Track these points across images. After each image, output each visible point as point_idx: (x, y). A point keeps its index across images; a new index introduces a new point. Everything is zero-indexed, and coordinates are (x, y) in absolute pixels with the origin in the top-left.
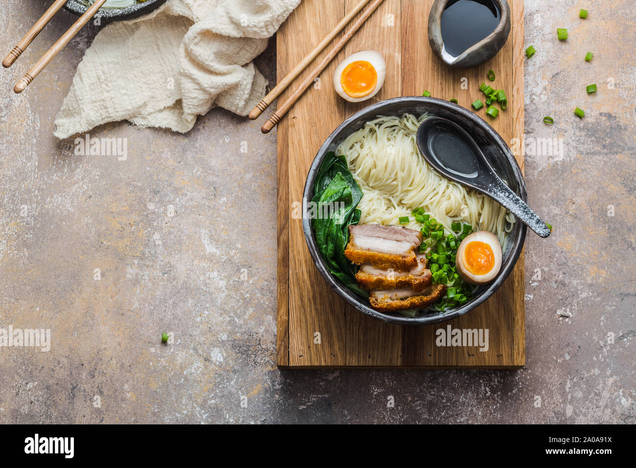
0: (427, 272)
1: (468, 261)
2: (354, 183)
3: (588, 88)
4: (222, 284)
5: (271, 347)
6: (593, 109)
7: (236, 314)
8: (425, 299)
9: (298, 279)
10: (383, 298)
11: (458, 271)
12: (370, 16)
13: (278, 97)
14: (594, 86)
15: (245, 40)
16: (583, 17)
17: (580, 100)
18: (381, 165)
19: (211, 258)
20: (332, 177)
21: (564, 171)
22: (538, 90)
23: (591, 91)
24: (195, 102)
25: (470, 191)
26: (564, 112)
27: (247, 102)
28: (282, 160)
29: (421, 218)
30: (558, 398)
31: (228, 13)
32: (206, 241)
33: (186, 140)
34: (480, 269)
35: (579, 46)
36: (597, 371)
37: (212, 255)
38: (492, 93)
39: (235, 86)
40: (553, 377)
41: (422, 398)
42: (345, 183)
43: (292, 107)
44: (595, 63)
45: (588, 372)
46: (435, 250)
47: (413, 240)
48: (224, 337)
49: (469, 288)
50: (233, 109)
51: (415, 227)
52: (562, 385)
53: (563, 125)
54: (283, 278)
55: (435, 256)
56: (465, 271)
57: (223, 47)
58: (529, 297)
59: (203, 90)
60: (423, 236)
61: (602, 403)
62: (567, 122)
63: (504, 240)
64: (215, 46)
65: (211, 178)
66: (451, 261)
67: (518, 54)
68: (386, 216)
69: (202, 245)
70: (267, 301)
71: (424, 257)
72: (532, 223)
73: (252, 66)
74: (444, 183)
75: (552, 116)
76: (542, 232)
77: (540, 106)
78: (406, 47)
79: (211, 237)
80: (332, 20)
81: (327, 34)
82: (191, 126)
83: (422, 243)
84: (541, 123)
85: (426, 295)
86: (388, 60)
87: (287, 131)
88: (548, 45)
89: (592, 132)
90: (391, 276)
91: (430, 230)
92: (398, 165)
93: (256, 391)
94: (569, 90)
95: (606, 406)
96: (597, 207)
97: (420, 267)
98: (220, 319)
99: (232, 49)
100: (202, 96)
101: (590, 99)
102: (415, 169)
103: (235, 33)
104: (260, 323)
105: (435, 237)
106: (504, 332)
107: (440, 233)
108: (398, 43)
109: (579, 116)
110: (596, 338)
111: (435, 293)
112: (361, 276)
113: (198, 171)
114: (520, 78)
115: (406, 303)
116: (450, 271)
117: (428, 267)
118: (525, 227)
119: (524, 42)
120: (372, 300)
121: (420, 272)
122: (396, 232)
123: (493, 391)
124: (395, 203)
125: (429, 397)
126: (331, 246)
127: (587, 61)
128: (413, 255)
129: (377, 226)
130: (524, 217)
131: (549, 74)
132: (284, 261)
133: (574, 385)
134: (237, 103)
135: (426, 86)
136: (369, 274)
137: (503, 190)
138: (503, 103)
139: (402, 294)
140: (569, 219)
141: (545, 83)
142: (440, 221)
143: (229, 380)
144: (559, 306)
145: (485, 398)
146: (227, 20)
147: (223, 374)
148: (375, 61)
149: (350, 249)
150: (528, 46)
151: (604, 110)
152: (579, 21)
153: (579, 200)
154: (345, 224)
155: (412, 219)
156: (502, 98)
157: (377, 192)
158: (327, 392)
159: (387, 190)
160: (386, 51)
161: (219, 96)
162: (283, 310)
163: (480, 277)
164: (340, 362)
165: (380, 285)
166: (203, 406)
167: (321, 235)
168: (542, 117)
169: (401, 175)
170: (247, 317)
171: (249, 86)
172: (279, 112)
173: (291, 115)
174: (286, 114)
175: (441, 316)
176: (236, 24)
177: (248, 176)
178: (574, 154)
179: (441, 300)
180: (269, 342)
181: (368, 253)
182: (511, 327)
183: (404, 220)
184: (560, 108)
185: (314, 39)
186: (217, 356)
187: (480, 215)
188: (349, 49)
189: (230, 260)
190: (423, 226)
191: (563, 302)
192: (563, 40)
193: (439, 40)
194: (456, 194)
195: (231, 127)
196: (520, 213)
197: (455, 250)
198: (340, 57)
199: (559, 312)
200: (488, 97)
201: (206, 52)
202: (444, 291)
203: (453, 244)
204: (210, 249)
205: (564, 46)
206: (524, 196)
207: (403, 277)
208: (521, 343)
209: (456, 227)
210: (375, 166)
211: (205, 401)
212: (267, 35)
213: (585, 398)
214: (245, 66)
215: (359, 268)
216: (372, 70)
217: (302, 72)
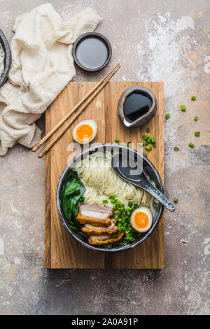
0: (116, 228)
1: (136, 221)
2: (81, 185)
3: (195, 133)
4: (20, 227)
5: (43, 257)
6: (198, 143)
7: (26, 241)
8: (115, 240)
9: (55, 227)
10: (95, 240)
11: (131, 226)
12: (90, 103)
13: (46, 141)
14: (199, 133)
15: (30, 114)
16: (193, 99)
17: (192, 140)
18: (94, 176)
19: (14, 215)
20: (71, 181)
21: (184, 173)
22: (171, 134)
23: (197, 134)
24: (7, 142)
25: (137, 188)
26: (183, 145)
27: (32, 142)
28: (48, 170)
29: (113, 201)
30: (181, 282)
31: (22, 102)
32: (12, 206)
33: (3, 159)
34: (142, 226)
35: (192, 113)
36: (200, 269)
37: (15, 213)
38: (148, 138)
39: (26, 135)
40: (178, 272)
41: (116, 282)
42: (77, 185)
43: (53, 145)
44: (199, 121)
45: (196, 269)
46: (120, 217)
47: (109, 212)
48: (21, 252)
49: (136, 235)
50: (25, 145)
51: (111, 205)
52: (183, 275)
53: (183, 151)
54: (48, 226)
55: (120, 220)
56: (134, 227)
57: (20, 117)
58: (167, 233)
59: (11, 137)
60: (114, 210)
61: (202, 285)
62: (185, 150)
63: (153, 211)
64: (17, 117)
65: (14, 177)
66: (128, 221)
67: (161, 119)
68: (97, 200)
69: (11, 208)
70: (41, 235)
71: (114, 220)
72: (166, 205)
73: (34, 125)
74: (125, 184)
75: (178, 147)
76: (171, 209)
77: (173, 142)
78: (107, 117)
79: (15, 205)
80: (72, 104)
81: (70, 111)
82: (5, 153)
83: (114, 214)
84: (173, 150)
85: (115, 238)
86: (98, 123)
87: (50, 157)
88: (176, 113)
89: (197, 154)
90: (99, 230)
91: (118, 206)
92: (102, 175)
93: (35, 278)
94: (186, 134)
95: (204, 286)
96: (199, 190)
97: (113, 225)
98: (19, 243)
99: (24, 118)
100: (10, 140)
101: (197, 138)
102: (111, 177)
103: (26, 111)
104: (38, 245)
105: (120, 210)
106: (154, 253)
107: (122, 208)
108: (103, 115)
109: (191, 146)
110: (199, 253)
111: (120, 237)
112: (84, 229)
113: (9, 173)
114: (163, 130)
115: (106, 242)
116: (127, 226)
117: (116, 225)
118: (163, 206)
119: (165, 111)
120: (90, 240)
121: (112, 227)
122: (101, 208)
123: (149, 279)
124: (101, 193)
125: (118, 281)
126: (70, 215)
127: (195, 120)
128: (109, 220)
129: (92, 205)
130: (162, 202)
131: (177, 127)
132: (49, 219)
133: (189, 275)
134: (27, 142)
135: (117, 135)
136: (88, 228)
137: (153, 188)
138: (154, 144)
139: (104, 237)
140: (186, 196)
141: (175, 131)
142: (122, 202)
143: (23, 272)
144: (181, 238)
145: (146, 282)
146: (21, 105)
147: (20, 269)
148: (92, 125)
149: (79, 217)
150: (166, 114)
151: (203, 144)
152: (191, 101)
153: (191, 187)
154: (77, 204)
155: (109, 201)
156: (153, 141)
157: (92, 188)
158: (70, 279)
159: (98, 187)
160: (98, 119)
161: (18, 139)
162: (48, 242)
163: (141, 230)
164: (75, 267)
165: (93, 234)
166: (10, 285)
167: (65, 209)
168: (174, 147)
169: (104, 180)
170: (31, 242)
171: (33, 135)
172: (46, 149)
173: (52, 150)
174: (50, 149)
175: (122, 248)
176: (27, 108)
177: (32, 176)
178: (189, 165)
179: (123, 240)
180: (42, 254)
181: (88, 219)
182: (157, 250)
183: (105, 202)
184: (182, 142)
185: (63, 114)
186: (17, 261)
187: (142, 199)
188: (80, 118)
189: (23, 215)
190: (114, 205)
191: (183, 236)
192: (183, 111)
193: (123, 116)
194: (130, 190)
195: (24, 153)
196: (160, 200)
197: (130, 216)
198: (76, 122)
199: (182, 240)
200: (147, 140)
201: (12, 119)
202: (125, 236)
203: (128, 213)
204: (14, 210)
205: (184, 113)
206: (163, 191)
207: (104, 230)
208: (162, 258)
209: (130, 205)
210: (91, 176)
211: (11, 282)
212: (40, 112)
213: (194, 282)
214: (31, 125)
215: (83, 226)
216: (91, 129)
217: (58, 129)
